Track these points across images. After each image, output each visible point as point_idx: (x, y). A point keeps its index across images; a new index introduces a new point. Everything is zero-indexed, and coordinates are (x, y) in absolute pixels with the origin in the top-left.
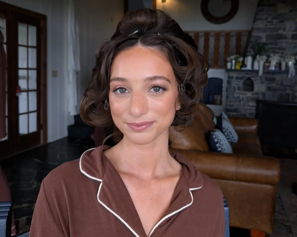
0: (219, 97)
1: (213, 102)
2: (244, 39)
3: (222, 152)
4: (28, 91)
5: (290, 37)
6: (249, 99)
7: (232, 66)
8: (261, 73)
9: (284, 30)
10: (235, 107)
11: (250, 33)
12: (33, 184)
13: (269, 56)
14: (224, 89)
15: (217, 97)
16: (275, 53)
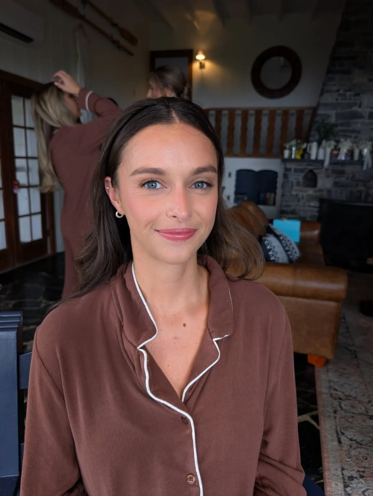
0: (273, 195)
1: (265, 202)
2: (307, 120)
3: (276, 262)
4: (29, 187)
5: (367, 116)
6: (311, 198)
7: (291, 154)
8: (326, 163)
9: (360, 107)
10: (292, 208)
11: (315, 110)
12: (41, 302)
13: (338, 142)
14: (279, 185)
15: (270, 196)
16: (346, 137)
